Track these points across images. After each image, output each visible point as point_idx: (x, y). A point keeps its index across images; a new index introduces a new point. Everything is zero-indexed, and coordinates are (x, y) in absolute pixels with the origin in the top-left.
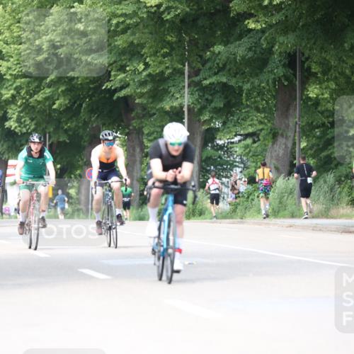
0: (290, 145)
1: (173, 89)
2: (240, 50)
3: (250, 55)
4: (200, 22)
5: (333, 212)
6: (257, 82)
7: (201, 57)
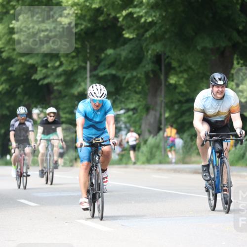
0: (158, 115)
1: (79, 80)
2: (124, 52)
3: (131, 55)
4: (97, 34)
5: (187, 160)
6: (135, 74)
7: (97, 57)
